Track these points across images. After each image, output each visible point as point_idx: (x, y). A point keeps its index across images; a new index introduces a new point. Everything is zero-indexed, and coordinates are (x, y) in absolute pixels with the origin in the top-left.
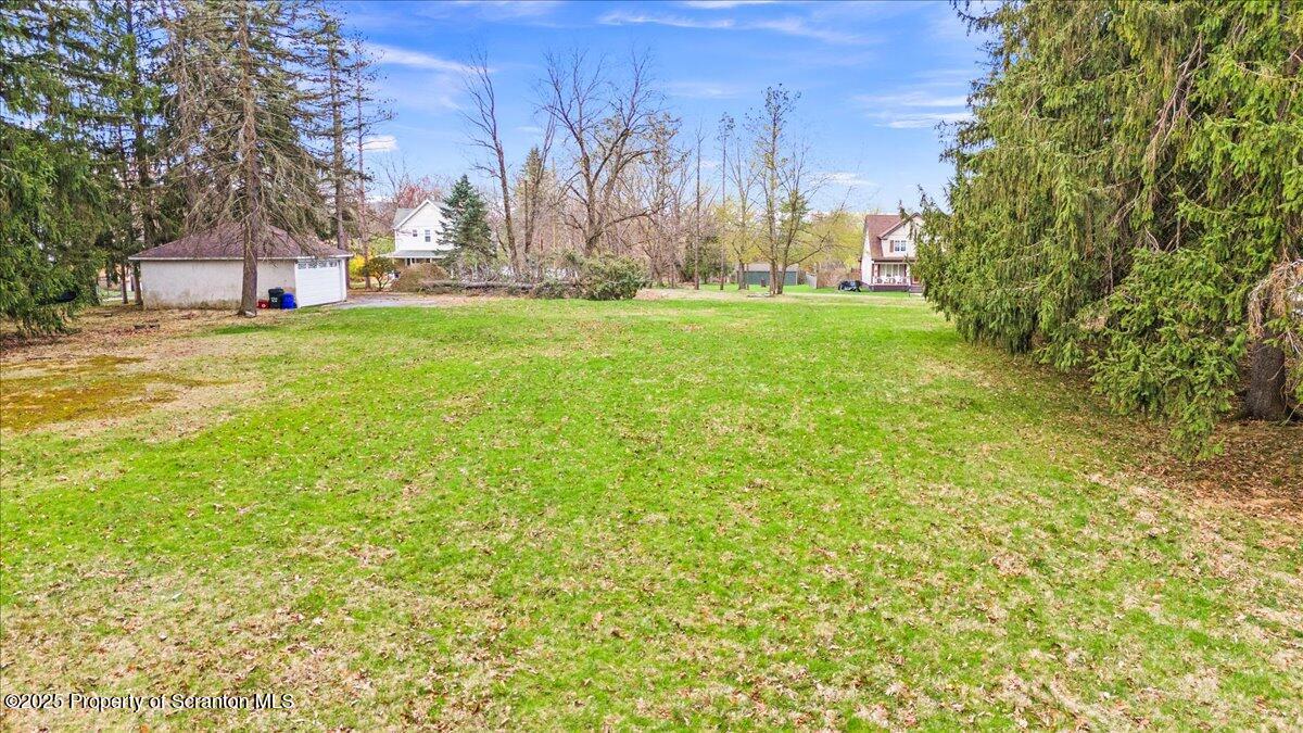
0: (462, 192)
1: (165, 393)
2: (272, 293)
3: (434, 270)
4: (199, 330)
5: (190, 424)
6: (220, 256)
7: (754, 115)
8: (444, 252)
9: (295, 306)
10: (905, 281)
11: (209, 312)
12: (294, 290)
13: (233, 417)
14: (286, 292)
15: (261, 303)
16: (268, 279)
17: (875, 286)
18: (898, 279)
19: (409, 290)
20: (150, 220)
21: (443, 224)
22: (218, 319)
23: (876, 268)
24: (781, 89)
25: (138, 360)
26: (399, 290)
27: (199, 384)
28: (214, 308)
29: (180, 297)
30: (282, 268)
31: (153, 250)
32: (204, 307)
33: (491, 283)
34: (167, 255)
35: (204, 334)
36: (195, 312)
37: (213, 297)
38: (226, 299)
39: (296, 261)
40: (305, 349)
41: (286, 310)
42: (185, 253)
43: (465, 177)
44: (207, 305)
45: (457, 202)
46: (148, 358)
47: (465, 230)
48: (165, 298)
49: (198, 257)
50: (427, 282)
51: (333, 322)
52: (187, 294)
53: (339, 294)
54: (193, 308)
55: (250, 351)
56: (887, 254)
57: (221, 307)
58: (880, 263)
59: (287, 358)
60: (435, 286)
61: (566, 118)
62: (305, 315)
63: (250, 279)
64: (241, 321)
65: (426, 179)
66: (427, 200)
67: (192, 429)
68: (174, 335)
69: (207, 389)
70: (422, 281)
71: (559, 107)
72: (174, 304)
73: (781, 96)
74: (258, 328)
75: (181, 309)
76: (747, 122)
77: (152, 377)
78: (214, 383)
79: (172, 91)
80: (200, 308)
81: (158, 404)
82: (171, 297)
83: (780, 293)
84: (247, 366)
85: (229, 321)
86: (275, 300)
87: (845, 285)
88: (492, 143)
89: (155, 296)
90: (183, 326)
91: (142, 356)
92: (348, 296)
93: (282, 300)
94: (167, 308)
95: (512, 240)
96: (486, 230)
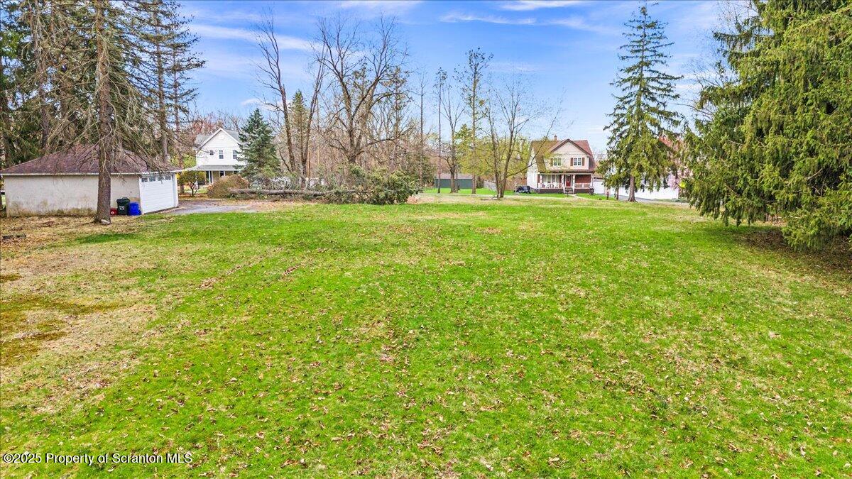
0: (256, 122)
1: (49, 325)
2: (120, 202)
3: (239, 182)
4: (63, 239)
5: (89, 376)
6: (77, 171)
7: (461, 70)
8: (241, 167)
9: (139, 213)
10: (560, 186)
11: (66, 219)
12: (139, 200)
13: (137, 362)
14: (132, 201)
15: (112, 210)
16: (118, 190)
17: (541, 190)
18: (555, 185)
19: (221, 197)
20: (10, 141)
21: (241, 146)
22: (77, 227)
23: (541, 177)
24: (479, 52)
25: (12, 278)
26: (213, 196)
27: (85, 310)
28: (69, 215)
29: (38, 206)
30: (129, 181)
31: (15, 167)
32: (60, 214)
33: (287, 190)
34: (26, 172)
35: (69, 244)
36: (53, 219)
37: (69, 206)
38: (79, 208)
39: (140, 176)
40: (173, 260)
41: (133, 217)
42: (43, 169)
43: (258, 111)
44: (62, 212)
45: (251, 130)
46: (21, 274)
47: (258, 150)
48: (25, 207)
49: (57, 173)
50: (235, 190)
51: (181, 229)
52: (45, 204)
53: (173, 202)
54: (49, 215)
55: (120, 264)
56: (549, 167)
57: (76, 214)
58: (543, 175)
59: (160, 271)
60: (242, 193)
61: (335, 67)
62: (153, 222)
63: (104, 191)
64: (98, 229)
65: (211, 115)
66: (220, 129)
67: (94, 386)
68: (41, 245)
69: (95, 316)
70: (231, 190)
71: (329, 59)
72: (34, 211)
73: (479, 56)
74: (117, 236)
75: (40, 216)
76: (456, 75)
77: (32, 301)
78: (100, 308)
79: (28, 39)
80: (56, 216)
81: (45, 343)
82: (32, 207)
83: (502, 196)
84: (125, 283)
85: (87, 229)
86: (122, 208)
87: (520, 189)
88: (277, 86)
89: (17, 205)
90: (46, 233)
91: (15, 272)
92: (180, 202)
93: (129, 208)
94: (28, 216)
95: (292, 158)
96: (273, 150)
